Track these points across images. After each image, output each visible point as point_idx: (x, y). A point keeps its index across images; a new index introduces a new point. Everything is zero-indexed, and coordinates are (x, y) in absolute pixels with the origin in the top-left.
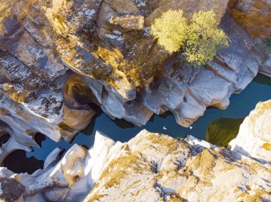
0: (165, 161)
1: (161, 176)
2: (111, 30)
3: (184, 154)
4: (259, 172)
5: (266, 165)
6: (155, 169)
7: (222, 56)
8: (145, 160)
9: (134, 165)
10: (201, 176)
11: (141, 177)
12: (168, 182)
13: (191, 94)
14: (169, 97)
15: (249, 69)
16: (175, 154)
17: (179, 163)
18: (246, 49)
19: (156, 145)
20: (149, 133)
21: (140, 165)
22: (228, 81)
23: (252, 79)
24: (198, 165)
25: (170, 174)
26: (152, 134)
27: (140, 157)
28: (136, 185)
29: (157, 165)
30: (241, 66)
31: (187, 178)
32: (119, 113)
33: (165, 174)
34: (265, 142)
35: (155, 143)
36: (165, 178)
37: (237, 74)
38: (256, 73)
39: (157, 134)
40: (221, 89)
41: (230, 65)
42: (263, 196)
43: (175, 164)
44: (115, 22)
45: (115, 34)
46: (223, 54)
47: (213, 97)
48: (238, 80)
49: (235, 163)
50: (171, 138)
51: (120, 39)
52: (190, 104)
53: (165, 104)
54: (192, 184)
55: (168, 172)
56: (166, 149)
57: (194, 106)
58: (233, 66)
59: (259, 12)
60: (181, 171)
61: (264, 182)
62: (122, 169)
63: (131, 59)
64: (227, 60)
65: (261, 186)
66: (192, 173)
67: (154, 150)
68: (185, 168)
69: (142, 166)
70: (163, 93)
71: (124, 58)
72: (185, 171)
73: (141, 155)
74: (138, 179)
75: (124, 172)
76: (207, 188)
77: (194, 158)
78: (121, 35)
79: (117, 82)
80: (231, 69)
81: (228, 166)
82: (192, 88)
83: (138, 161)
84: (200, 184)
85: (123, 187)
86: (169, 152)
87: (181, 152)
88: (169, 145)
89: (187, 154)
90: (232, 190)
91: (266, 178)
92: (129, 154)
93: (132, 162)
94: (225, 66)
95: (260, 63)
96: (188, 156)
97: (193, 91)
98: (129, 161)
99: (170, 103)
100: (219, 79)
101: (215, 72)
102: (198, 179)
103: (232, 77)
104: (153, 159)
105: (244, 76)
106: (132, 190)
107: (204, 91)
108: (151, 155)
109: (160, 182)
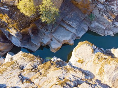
0: (28, 65)
1: (24, 71)
2: (2, 5)
3: (38, 62)
4: (71, 72)
5: (75, 69)
6: (22, 68)
7: (68, 21)
8: (18, 64)
9: (12, 66)
10: (43, 72)
11: (13, 71)
12: (26, 74)
13: (54, 38)
14: (43, 38)
15: (83, 28)
16: (33, 62)
17: (34, 66)
18: (81, 19)
19: (24, 58)
20: (23, 53)
21: (14, 66)
22: (72, 33)
23: (85, 33)
24: (43, 67)
25: (28, 71)
26: (24, 53)
27: (16, 62)
28: (11, 75)
29: (23, 66)
30: (78, 26)
31: (36, 73)
32: (17, 44)
33: (26, 70)
34: (79, 59)
35: (24, 57)
36: (25, 72)
37: (76, 30)
38: (87, 30)
39: (26, 53)
40: (68, 36)
41: (72, 26)
42: (67, 82)
43: (32, 66)
44: (3, 2)
45: (4, 7)
46: (69, 20)
47: (63, 39)
48: (77, 32)
49: (61, 67)
50: (33, 55)
51: (7, 9)
52: (54, 42)
53: (42, 41)
54: (38, 76)
55: (27, 70)
56: (29, 60)
57: (56, 43)
58: (74, 26)
59: (82, 2)
60: (34, 70)
61: (72, 76)
62: (6, 67)
63: (13, 19)
64: (70, 23)
65: (70, 78)
66: (39, 71)
67: (23, 60)
68: (36, 69)
69: (16, 67)
70: (40, 36)
71: (10, 18)
72: (36, 70)
73: (17, 62)
74: (12, 72)
75: (6, 69)
76: (44, 78)
77: (42, 64)
78: (8, 8)
79: (10, 30)
80: (73, 27)
81: (56, 68)
82: (54, 35)
83: (14, 64)
84: (41, 76)
85: (4, 75)
86: (30, 61)
87: (36, 61)
88: (31, 58)
89: (39, 62)
90: (55, 79)
91: (74, 75)
92: (12, 61)
93: (11, 65)
94: (70, 26)
95: (89, 25)
96: (40, 63)
97: (55, 37)
98: (10, 64)
99: (44, 41)
100: (67, 32)
101: (65, 28)
102: (41, 73)
103: (73, 31)
104: (22, 64)
105: (81, 31)
106: (8, 77)
107: (59, 37)
108: (21, 62)
109: (23, 74)
